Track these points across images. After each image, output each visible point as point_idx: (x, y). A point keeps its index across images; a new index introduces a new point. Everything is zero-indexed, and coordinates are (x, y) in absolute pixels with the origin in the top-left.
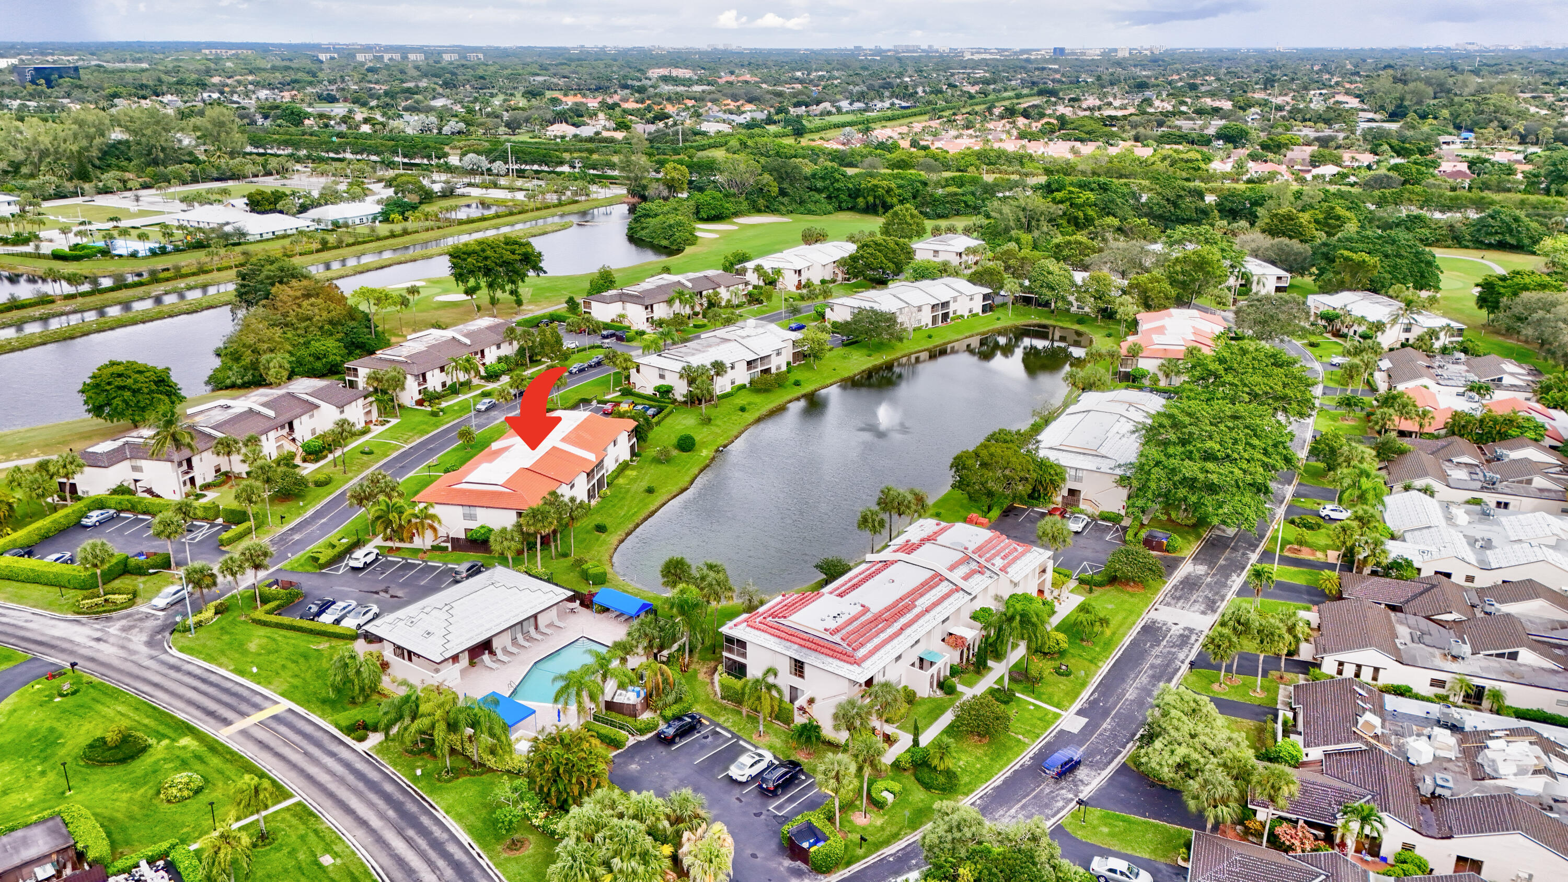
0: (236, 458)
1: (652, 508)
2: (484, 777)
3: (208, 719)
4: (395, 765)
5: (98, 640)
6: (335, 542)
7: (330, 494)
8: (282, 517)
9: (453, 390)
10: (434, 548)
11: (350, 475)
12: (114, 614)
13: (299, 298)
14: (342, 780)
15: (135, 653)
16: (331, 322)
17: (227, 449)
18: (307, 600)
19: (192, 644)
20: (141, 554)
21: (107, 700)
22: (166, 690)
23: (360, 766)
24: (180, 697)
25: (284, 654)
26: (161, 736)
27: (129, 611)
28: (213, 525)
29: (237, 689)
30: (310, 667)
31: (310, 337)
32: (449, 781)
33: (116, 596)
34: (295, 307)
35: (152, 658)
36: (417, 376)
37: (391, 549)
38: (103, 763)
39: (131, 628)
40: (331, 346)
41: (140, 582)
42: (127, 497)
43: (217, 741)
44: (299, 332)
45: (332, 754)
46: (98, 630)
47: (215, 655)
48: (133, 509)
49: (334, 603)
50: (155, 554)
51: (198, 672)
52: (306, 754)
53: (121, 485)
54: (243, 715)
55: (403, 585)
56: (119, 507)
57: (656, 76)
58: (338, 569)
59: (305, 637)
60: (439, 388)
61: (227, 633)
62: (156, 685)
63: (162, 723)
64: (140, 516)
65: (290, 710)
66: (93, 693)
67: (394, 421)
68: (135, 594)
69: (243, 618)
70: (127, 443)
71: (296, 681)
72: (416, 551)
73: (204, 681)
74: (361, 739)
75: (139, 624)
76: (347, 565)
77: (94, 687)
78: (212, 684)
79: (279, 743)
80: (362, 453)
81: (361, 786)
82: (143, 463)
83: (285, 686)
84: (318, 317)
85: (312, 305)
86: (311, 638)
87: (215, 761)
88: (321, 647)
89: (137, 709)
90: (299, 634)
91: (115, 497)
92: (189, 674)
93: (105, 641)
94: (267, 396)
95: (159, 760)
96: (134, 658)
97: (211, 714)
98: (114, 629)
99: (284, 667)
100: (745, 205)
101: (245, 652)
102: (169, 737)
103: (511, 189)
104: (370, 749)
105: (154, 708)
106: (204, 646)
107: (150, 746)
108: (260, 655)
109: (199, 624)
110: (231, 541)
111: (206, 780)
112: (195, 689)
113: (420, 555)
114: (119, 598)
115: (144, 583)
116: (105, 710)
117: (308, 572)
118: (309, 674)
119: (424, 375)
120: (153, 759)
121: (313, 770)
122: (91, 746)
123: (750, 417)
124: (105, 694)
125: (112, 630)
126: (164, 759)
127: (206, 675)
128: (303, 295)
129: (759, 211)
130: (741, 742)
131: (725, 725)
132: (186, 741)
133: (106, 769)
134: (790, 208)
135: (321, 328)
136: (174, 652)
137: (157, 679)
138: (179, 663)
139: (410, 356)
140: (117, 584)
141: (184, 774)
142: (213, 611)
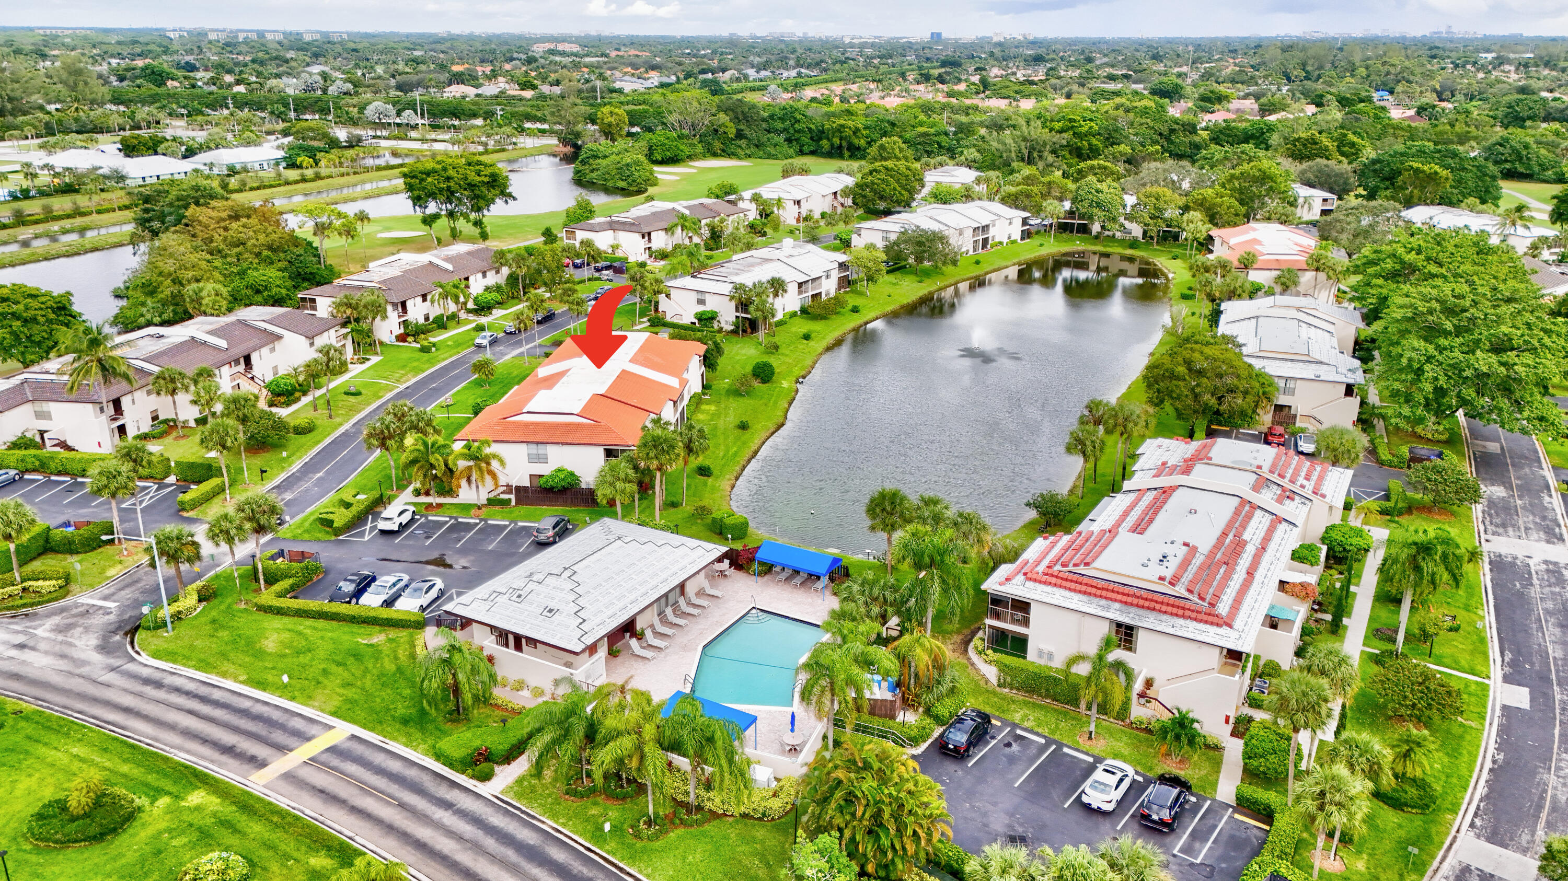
0: (183, 398)
1: (754, 448)
2: (707, 827)
3: (224, 758)
4: (554, 816)
5: (22, 646)
6: (348, 498)
7: (318, 442)
8: (263, 472)
9: (441, 323)
10: (491, 502)
11: (338, 420)
12: (39, 609)
13: (224, 220)
14: (476, 847)
15: (84, 663)
16: (270, 248)
17: (170, 386)
18: (330, 577)
19: (171, 647)
20: (67, 524)
21: (52, 738)
22: (146, 718)
23: (497, 820)
24: (172, 727)
25: (322, 654)
26: (156, 793)
27: (62, 603)
28: (161, 487)
29: (259, 709)
30: (366, 670)
31: (245, 265)
32: (655, 837)
33: (41, 583)
34: (221, 231)
35: (113, 669)
36: (394, 305)
37: (429, 506)
38: (66, 842)
39: (69, 627)
40: (272, 275)
41: (75, 563)
42: (32, 452)
43: (250, 795)
44: (229, 259)
45: (447, 805)
46: (17, 632)
47: (212, 660)
48: (42, 468)
49: (374, 579)
50: (89, 523)
51: (191, 686)
52: (402, 805)
53: (23, 437)
54: (282, 749)
55: (463, 552)
56: (21, 466)
57: (541, 50)
58: (362, 534)
59: (346, 627)
60: (421, 321)
61: (222, 627)
62: (127, 710)
63: (150, 770)
64: (53, 478)
65: (354, 737)
66: (28, 728)
67: (375, 359)
68: (68, 579)
69: (243, 606)
70: (26, 381)
71: (351, 693)
72: (466, 507)
73: (204, 700)
74: (485, 777)
75: (81, 621)
76: (373, 528)
77: (27, 719)
78: (217, 704)
79: (356, 791)
80: (347, 393)
81: (511, 855)
82: (53, 407)
83: (336, 702)
84: (254, 241)
85: (244, 226)
86: (355, 628)
87: (256, 828)
88: (375, 641)
89: (105, 750)
90: (334, 623)
91: (17, 452)
92: (177, 690)
93: (33, 649)
94: (211, 324)
95: (160, 833)
96: (84, 670)
97: (229, 750)
98: (44, 630)
99: (325, 672)
100: (699, 148)
101: (260, 654)
102: (169, 793)
103: (423, 140)
104: (502, 792)
105: (133, 747)
106: (192, 648)
107: (140, 809)
108: (284, 656)
109: (177, 617)
110: (196, 504)
111: (251, 863)
112: (191, 712)
113: (473, 512)
114: (45, 585)
115: (80, 562)
116: (51, 755)
117: (320, 541)
118: (368, 682)
119: (404, 304)
120: (150, 831)
121: (424, 833)
122: (40, 817)
123: (818, 345)
124: (49, 728)
125: (40, 632)
126: (170, 830)
127: (204, 691)
128: (230, 217)
129: (715, 155)
130: (1066, 750)
131: (1026, 724)
132: (197, 797)
133: (71, 853)
134: (748, 152)
135: (258, 255)
136: (144, 658)
137: (128, 701)
138: (157, 675)
139: (384, 282)
140: (36, 566)
141: (215, 855)
142: (196, 597)
